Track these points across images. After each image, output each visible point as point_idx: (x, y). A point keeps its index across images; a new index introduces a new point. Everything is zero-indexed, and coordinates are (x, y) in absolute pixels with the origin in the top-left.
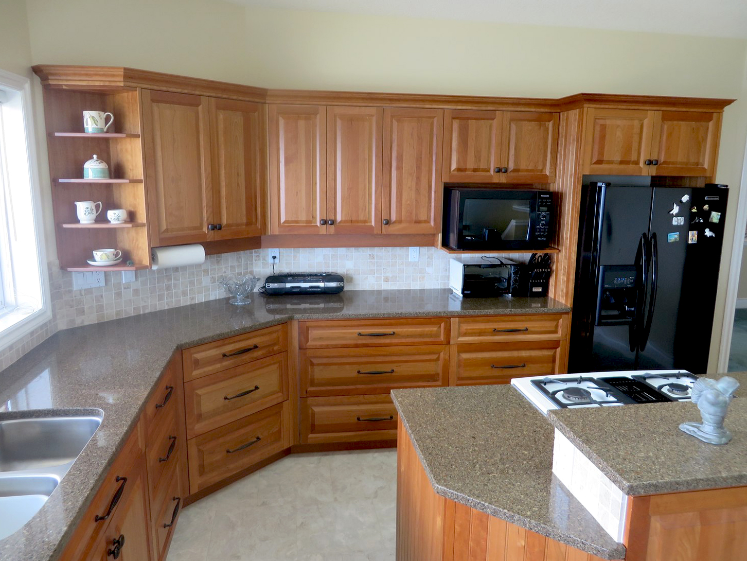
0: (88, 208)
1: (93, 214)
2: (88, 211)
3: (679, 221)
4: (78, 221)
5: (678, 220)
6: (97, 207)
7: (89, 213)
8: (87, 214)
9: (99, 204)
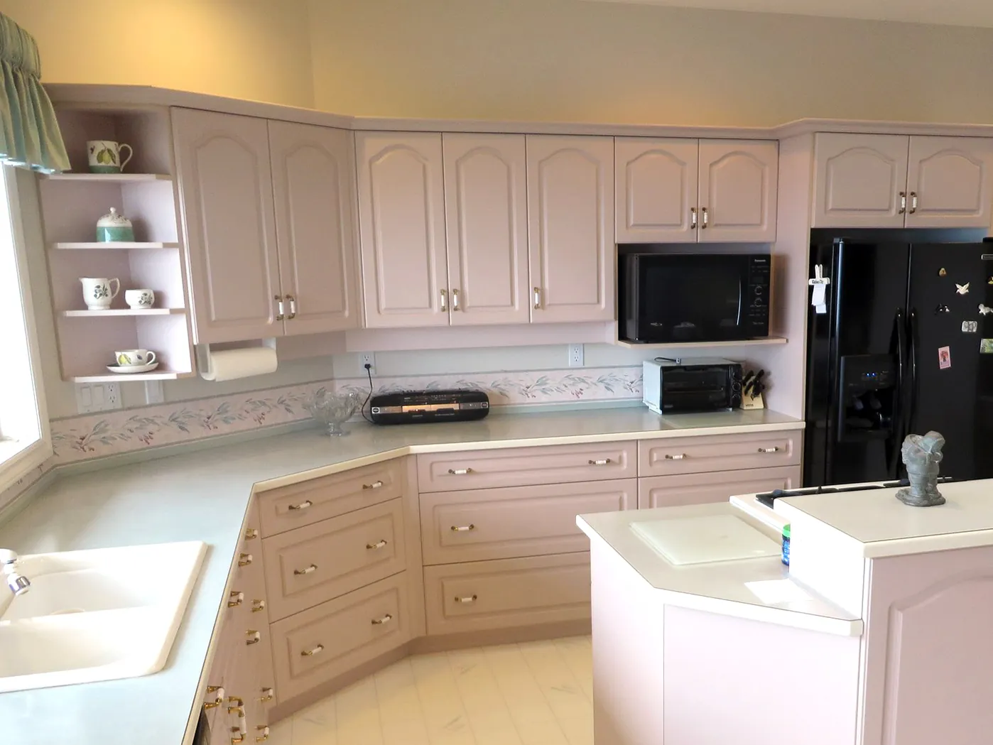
0: (98, 287)
1: (107, 296)
2: (100, 291)
3: (971, 327)
4: (85, 307)
5: (969, 325)
6: (113, 286)
7: (101, 295)
8: (98, 295)
9: (116, 282)
